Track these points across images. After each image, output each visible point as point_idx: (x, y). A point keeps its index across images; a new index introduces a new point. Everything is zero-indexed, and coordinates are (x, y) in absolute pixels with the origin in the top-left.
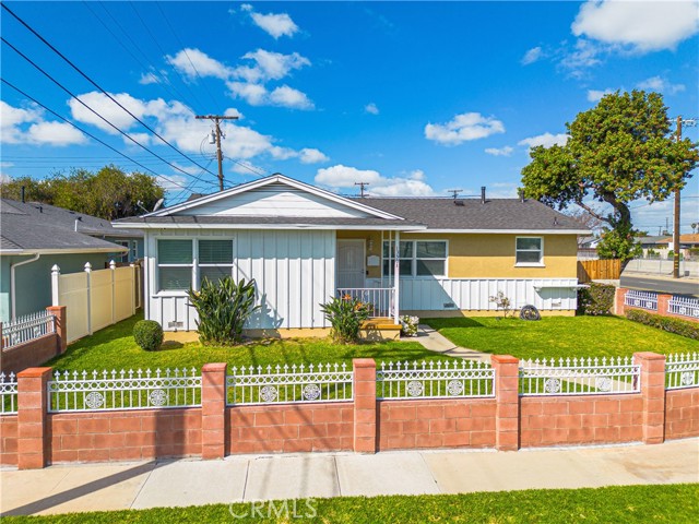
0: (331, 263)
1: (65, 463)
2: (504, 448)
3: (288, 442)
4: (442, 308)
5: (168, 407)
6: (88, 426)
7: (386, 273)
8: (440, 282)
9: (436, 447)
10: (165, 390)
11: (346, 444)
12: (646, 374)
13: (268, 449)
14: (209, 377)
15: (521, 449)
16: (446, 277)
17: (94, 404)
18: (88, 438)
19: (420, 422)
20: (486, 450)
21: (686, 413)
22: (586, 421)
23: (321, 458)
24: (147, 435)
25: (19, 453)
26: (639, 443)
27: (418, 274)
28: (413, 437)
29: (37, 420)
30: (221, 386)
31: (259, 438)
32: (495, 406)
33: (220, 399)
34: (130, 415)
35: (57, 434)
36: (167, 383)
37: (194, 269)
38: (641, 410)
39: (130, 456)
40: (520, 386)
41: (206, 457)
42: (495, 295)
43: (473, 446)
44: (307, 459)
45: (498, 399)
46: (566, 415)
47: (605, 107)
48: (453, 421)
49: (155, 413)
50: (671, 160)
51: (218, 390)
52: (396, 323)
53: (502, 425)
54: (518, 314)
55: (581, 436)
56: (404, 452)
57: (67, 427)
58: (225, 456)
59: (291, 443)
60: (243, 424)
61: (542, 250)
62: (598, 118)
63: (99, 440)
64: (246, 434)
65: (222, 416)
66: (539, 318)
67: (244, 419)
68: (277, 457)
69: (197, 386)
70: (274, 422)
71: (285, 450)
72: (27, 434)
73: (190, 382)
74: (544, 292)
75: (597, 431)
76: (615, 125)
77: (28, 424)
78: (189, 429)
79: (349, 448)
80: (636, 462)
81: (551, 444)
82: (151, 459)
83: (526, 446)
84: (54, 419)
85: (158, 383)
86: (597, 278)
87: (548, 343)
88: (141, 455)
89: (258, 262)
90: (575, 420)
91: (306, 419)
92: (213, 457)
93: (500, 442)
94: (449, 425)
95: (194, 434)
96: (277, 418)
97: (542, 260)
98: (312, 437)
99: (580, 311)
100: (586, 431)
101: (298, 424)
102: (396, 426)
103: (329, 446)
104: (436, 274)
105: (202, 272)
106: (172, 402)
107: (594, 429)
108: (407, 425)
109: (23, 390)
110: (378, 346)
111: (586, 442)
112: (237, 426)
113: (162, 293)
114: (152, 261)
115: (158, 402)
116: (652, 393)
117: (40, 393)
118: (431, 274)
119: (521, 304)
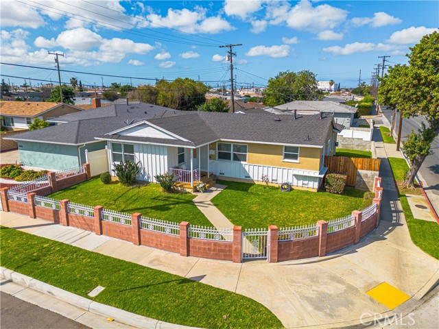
0: (166, 157)
4: (244, 178)
5: (56, 209)
8: (244, 165)
16: (246, 163)
27: (234, 160)
35: (36, 211)
37: (123, 155)
52: (192, 186)
57: (38, 209)
61: (299, 154)
65: (65, 215)
70: (78, 219)
74: (298, 177)
82: (53, 222)
89: (142, 154)
97: (299, 159)
104: (242, 161)
117: (31, 200)
118: (239, 160)
119: (285, 181)
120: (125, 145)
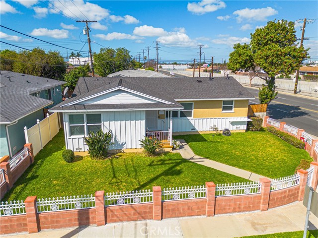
0: (143, 122)
1: (46, 230)
2: (209, 216)
3: (129, 218)
4: (190, 131)
5: (83, 208)
6: (53, 217)
7: (167, 116)
8: (190, 120)
9: (184, 216)
10: (81, 203)
11: (150, 217)
12: (263, 188)
13: (121, 221)
14: (98, 199)
15: (215, 215)
16: (192, 118)
17: (55, 209)
18: (54, 221)
19: (178, 208)
20: (202, 216)
21: (277, 199)
22: (240, 204)
23: (141, 223)
24: (76, 219)
25: (28, 227)
26: (259, 211)
27: (181, 116)
28: (175, 213)
29: (34, 217)
30: (103, 201)
31: (118, 217)
32: (206, 201)
33: (103, 206)
34: (68, 213)
35: (42, 220)
36: (81, 200)
37: (85, 126)
38: (261, 199)
39: (70, 226)
40: (216, 194)
41: (98, 225)
42: (212, 126)
43: (197, 215)
44: (136, 224)
45: (207, 199)
46: (232, 203)
47: (268, 29)
48: (190, 208)
49: (78, 211)
50: (294, 57)
51: (102, 203)
52: (171, 145)
53: (209, 208)
54: (222, 132)
55: (237, 210)
56: (172, 219)
57: (45, 218)
58: (105, 224)
59: (130, 218)
60: (112, 213)
61: (233, 105)
62: (265, 34)
63: (57, 222)
64: (113, 216)
65: (104, 212)
66: (230, 135)
67: (112, 211)
68: (125, 223)
69: (93, 201)
70: (123, 211)
71: (128, 221)
72: (30, 222)
73: (91, 200)
74: (233, 123)
75: (244, 208)
76: (272, 39)
77: (31, 218)
78: (91, 216)
79: (152, 218)
80: (256, 222)
81: (226, 213)
82: (77, 227)
83: (217, 214)
84: (40, 215)
85: (78, 201)
86: (257, 112)
87: (232, 152)
88: (74, 225)
89: (112, 123)
90: (235, 204)
91: (135, 210)
92: (101, 225)
93: (208, 213)
94: (189, 209)
95: (93, 218)
96: (124, 210)
97: (233, 109)
98: (138, 216)
99: (248, 130)
100: (239, 208)
101: (133, 212)
102: (169, 210)
103: (144, 218)
104: (188, 116)
105: (88, 127)
106: (84, 206)
107: (242, 207)
108: (173, 210)
109: (27, 207)
110: (163, 157)
111: (239, 212)
112: (109, 214)
113: (72, 137)
114: (67, 124)
115: (78, 207)
116: (265, 194)
117: (34, 208)
118: (186, 117)
119: (224, 128)
120: (89, 116)
